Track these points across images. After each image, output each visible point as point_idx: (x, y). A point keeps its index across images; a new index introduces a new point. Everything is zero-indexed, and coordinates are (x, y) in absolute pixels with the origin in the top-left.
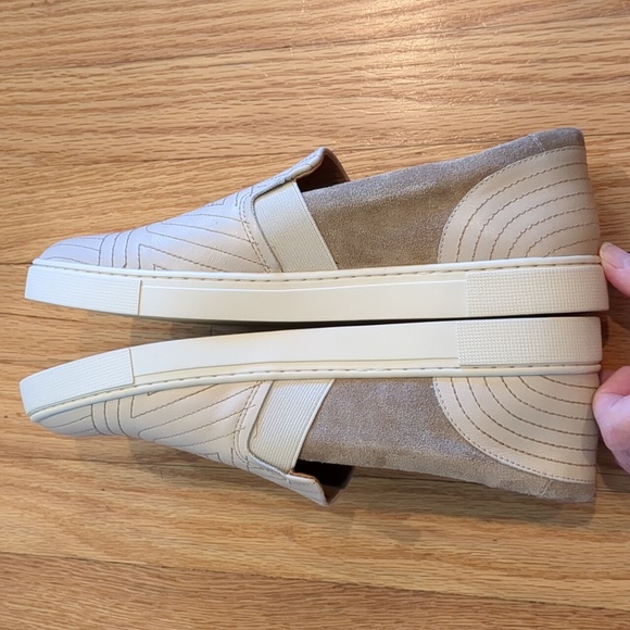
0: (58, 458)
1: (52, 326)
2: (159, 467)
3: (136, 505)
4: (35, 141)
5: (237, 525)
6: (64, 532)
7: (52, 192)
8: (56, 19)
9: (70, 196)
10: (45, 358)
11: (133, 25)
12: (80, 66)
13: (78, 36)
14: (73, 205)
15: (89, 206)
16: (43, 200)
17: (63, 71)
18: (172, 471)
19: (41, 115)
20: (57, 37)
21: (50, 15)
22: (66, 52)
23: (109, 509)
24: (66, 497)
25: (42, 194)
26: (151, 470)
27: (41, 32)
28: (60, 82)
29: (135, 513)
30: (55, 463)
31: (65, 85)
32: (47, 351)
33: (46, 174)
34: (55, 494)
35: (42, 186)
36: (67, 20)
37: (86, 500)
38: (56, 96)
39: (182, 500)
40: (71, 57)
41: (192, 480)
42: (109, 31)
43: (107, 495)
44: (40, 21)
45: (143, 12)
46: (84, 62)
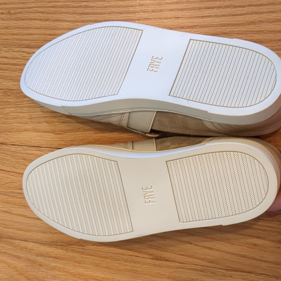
0: (15, 239)
1: (12, 176)
2: (65, 248)
3: (53, 264)
4: (4, 83)
5: (104, 278)
6: (18, 274)
7: (13, 109)
8: (15, 22)
9: (21, 113)
10: (9, 191)
11: (55, 29)
12: (27, 47)
13: (26, 32)
14: (23, 117)
15: (31, 118)
16: (8, 113)
17: (19, 49)
18: (72, 250)
19: (6, 70)
20: (15, 31)
21: (12, 19)
22: (20, 40)
23: (40, 265)
24: (19, 258)
25: (7, 110)
26: (62, 249)
27: (7, 28)
28: (16, 55)
29: (54, 268)
30: (14, 241)
31: (19, 56)
32: (9, 187)
33: (9, 100)
34: (14, 256)
35: (8, 106)
36: (20, 23)
37: (29, 260)
38: (15, 61)
39: (77, 264)
40: (23, 42)
41: (83, 256)
42: (43, 31)
43: (40, 259)
44: (6, 22)
45: (61, 23)
46: (29, 45)
